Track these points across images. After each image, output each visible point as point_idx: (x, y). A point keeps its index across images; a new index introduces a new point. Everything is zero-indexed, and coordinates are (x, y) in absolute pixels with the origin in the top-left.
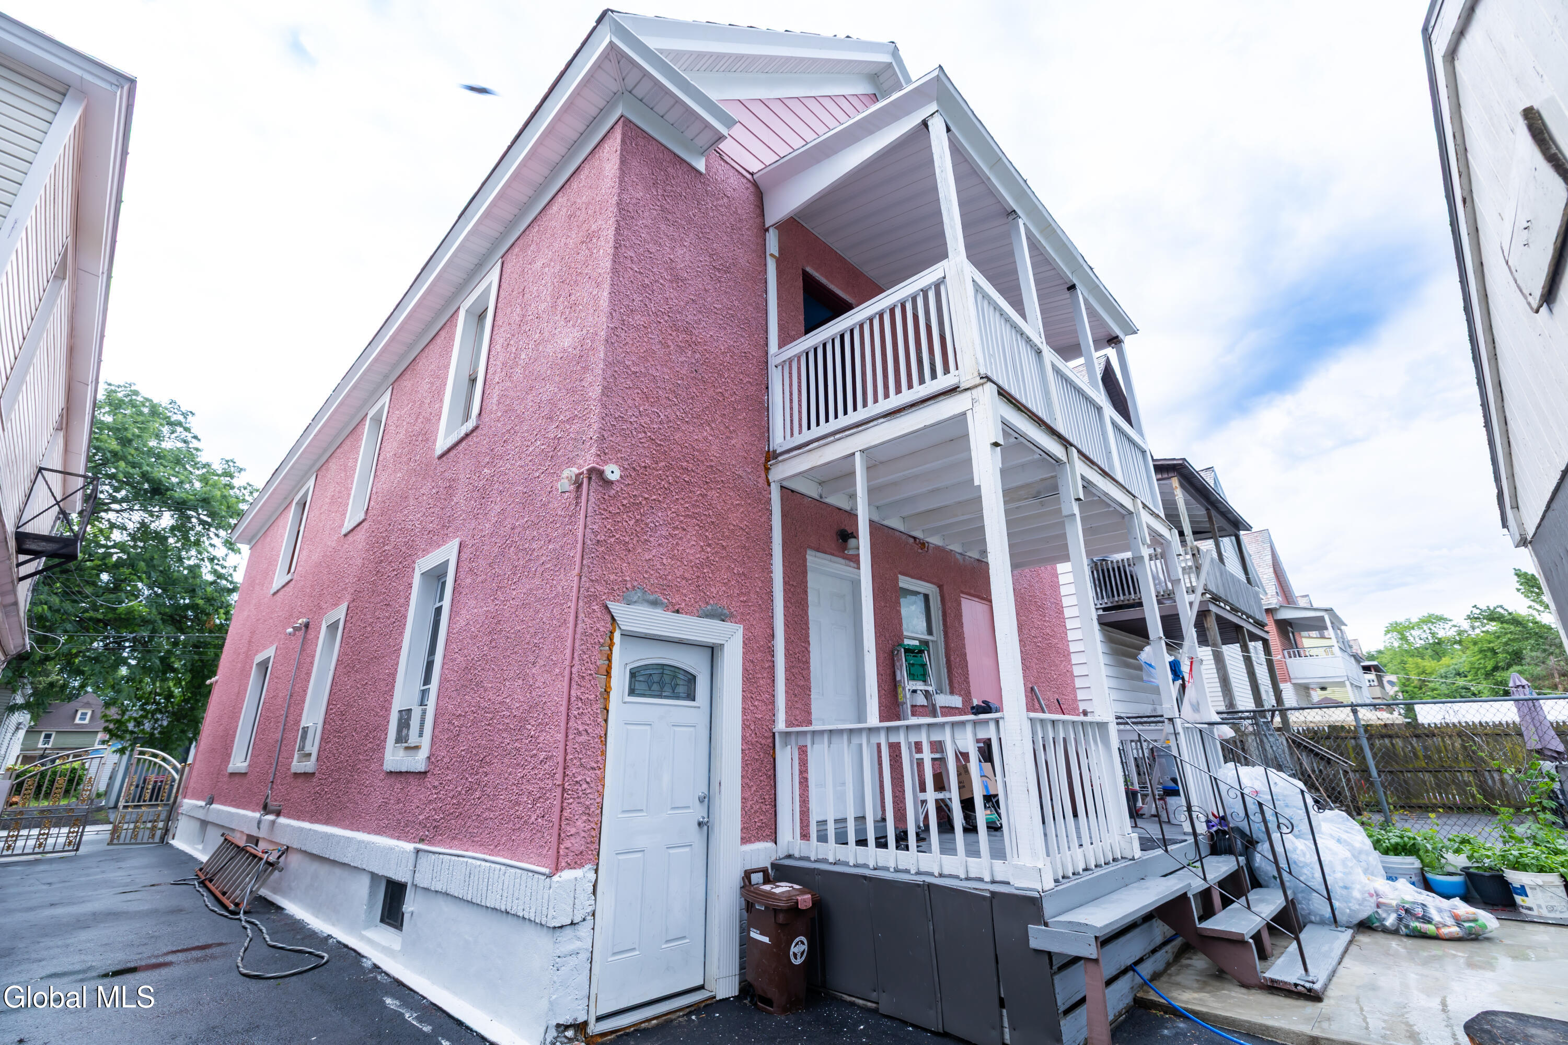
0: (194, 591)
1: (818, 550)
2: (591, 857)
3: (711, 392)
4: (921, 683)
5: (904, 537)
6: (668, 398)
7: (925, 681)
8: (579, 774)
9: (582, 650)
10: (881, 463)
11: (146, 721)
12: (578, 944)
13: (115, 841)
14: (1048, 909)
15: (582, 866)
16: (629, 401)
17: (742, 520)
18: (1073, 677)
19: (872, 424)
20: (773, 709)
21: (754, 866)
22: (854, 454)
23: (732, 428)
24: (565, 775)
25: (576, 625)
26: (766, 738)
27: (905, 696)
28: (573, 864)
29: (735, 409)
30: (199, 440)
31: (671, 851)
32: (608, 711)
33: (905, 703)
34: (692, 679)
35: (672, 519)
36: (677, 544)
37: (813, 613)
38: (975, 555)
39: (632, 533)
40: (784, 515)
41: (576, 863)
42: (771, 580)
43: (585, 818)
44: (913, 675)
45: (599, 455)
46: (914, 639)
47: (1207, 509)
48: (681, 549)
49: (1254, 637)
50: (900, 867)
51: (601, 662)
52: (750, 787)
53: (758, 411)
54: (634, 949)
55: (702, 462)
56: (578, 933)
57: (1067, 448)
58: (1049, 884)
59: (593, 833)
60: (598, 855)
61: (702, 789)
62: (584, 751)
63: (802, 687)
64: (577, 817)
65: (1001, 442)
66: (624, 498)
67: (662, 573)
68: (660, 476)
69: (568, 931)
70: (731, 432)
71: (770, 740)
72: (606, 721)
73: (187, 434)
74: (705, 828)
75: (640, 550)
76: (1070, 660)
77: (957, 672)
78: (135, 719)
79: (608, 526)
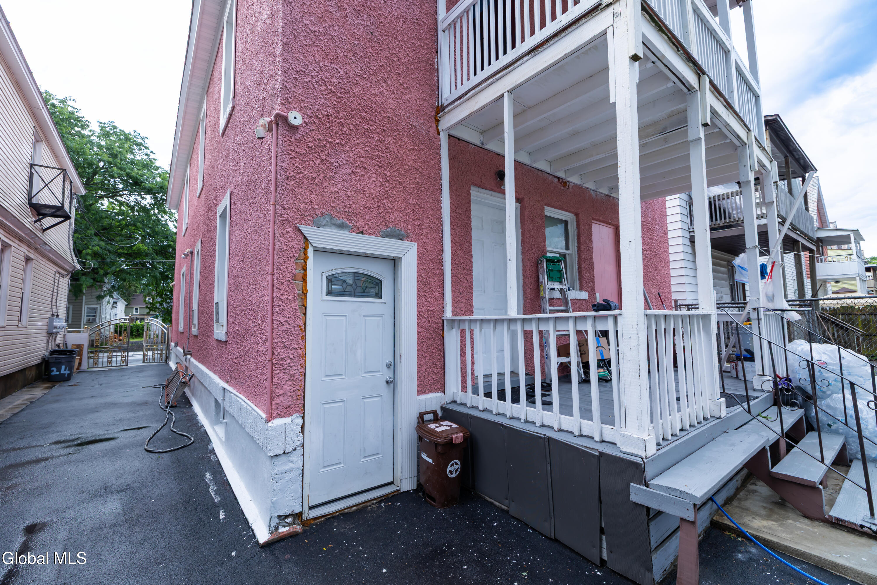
0: (167, 237)
1: (480, 187)
2: (298, 409)
3: (386, 53)
4: (558, 283)
5: (550, 177)
6: (346, 56)
7: (561, 282)
8: (284, 352)
9: (279, 262)
10: (529, 108)
11: (164, 303)
12: (291, 465)
13: (146, 361)
14: (649, 472)
15: (290, 415)
16: (310, 57)
17: (416, 162)
18: (670, 277)
19: (518, 63)
20: (443, 303)
21: (428, 409)
22: (502, 96)
23: (405, 85)
24: (273, 354)
25: (274, 244)
26: (437, 323)
27: (545, 293)
28: (283, 415)
29: (408, 68)
30: (154, 154)
31: (366, 400)
32: (306, 308)
33: (545, 297)
34: (378, 283)
35: (354, 159)
36: (359, 180)
37: (475, 234)
38: (604, 191)
39: (319, 171)
40: (452, 158)
41: (285, 413)
42: (440, 209)
43: (290, 383)
44: (552, 278)
45: (283, 104)
46: (555, 252)
47: (786, 157)
48: (362, 184)
49: (805, 248)
50: (529, 419)
51: (298, 271)
52: (425, 357)
53: (430, 71)
54: (340, 463)
55: (380, 113)
56: (291, 459)
57: (699, 77)
58: (652, 450)
59: (298, 393)
60: (304, 407)
61: (389, 358)
62: (286, 337)
63: (466, 287)
64: (283, 383)
65: (641, 55)
66: (310, 142)
67: (347, 203)
68: (341, 124)
69: (284, 458)
70: (405, 89)
71: (440, 325)
72: (305, 314)
73: (147, 150)
74: (392, 384)
75: (326, 185)
76: (669, 266)
77: (585, 275)
78: (159, 302)
79: (296, 165)
